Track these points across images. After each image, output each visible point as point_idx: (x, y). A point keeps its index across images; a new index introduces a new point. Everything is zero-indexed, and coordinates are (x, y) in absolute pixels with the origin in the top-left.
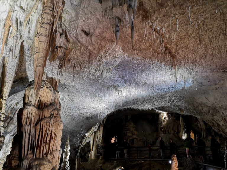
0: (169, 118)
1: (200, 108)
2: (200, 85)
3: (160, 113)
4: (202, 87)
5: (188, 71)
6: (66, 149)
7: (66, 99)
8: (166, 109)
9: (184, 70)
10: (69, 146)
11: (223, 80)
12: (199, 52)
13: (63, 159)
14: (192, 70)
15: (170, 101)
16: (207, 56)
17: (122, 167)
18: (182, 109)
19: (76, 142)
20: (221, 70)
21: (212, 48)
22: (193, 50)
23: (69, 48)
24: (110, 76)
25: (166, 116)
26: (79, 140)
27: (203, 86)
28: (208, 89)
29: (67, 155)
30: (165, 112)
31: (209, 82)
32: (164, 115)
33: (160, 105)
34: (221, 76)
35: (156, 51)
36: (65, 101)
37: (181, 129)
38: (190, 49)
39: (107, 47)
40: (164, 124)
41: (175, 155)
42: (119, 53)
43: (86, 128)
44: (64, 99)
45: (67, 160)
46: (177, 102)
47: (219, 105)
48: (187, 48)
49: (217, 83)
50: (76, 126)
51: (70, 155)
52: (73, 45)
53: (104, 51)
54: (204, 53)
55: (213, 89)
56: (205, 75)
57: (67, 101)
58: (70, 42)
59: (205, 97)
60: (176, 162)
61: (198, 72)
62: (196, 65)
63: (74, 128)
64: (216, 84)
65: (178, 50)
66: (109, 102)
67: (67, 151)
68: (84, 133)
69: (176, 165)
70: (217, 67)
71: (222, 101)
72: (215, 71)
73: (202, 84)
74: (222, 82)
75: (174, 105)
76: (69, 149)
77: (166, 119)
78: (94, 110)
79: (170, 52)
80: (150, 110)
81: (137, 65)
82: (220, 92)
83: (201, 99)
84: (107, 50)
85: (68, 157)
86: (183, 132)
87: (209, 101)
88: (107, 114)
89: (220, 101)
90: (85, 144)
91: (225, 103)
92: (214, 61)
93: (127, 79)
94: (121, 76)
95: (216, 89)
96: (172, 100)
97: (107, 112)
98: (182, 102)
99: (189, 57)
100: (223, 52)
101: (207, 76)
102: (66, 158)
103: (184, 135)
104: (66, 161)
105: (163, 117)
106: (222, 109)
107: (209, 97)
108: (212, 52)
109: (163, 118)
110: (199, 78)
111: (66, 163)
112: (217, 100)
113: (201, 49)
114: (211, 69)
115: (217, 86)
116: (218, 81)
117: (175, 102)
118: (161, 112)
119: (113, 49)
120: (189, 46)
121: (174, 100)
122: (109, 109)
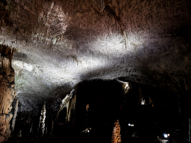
0: (130, 87)
1: (154, 76)
2: (151, 53)
3: (123, 84)
4: (152, 55)
5: (136, 38)
6: (42, 113)
7: (37, 71)
8: (126, 79)
9: (133, 36)
10: (45, 110)
11: (172, 45)
12: (144, 12)
13: (40, 121)
14: (140, 36)
15: (127, 71)
16: (153, 17)
17: (90, 128)
18: (140, 79)
19: (53, 107)
20: (170, 34)
21: (156, 5)
22: (136, 9)
23: (7, 10)
24: (63, 45)
25: (128, 86)
26: (56, 106)
27: (154, 53)
28: (159, 56)
29: (43, 118)
30: (127, 83)
31: (159, 48)
32: (127, 85)
33: (119, 76)
34: (170, 42)
35: (99, 12)
36: (36, 72)
37: (140, 96)
38: (134, 8)
39: (45, 7)
40: (126, 92)
41: (118, 120)
42: (61, 16)
43: (60, 96)
44: (35, 71)
45: (44, 122)
46: (133, 71)
47: (170, 72)
48: (130, 7)
49: (167, 49)
50: (51, 94)
51: (45, 118)
52: (10, 6)
53: (42, 12)
54: (149, 13)
55: (163, 56)
56: (154, 41)
57: (37, 72)
58: (8, 3)
59: (157, 65)
60: (118, 128)
61: (147, 38)
62: (143, 29)
63: (49, 96)
64: (166, 51)
65: (121, 10)
66: (74, 73)
67: (43, 115)
68: (60, 100)
69: (117, 131)
70: (165, 30)
71: (173, 68)
72: (163, 35)
73: (152, 51)
74: (172, 48)
75: (132, 75)
76: (45, 113)
77: (128, 88)
78: (63, 80)
79: (114, 13)
80: (112, 80)
81: (86, 32)
82: (171, 59)
83: (154, 67)
84: (45, 11)
85: (44, 120)
86: (142, 99)
87: (161, 69)
88: (75, 84)
89: (171, 68)
90: (62, 109)
91: (175, 69)
92: (161, 24)
93: (82, 49)
94: (75, 46)
95: (167, 55)
96: (129, 71)
97: (75, 82)
98: (138, 71)
99: (135, 19)
100: (169, 10)
101: (157, 42)
102: (42, 120)
103: (142, 101)
104: (42, 123)
105: (125, 86)
106: (174, 76)
107: (160, 65)
108: (157, 11)
109: (125, 88)
110: (149, 45)
111: (42, 125)
112: (168, 67)
113: (145, 7)
114: (159, 34)
115: (167, 52)
116: (167, 48)
117: (132, 71)
118: (123, 82)
119: (51, 10)
120: (132, 4)
121: (130, 70)
122: (76, 79)
